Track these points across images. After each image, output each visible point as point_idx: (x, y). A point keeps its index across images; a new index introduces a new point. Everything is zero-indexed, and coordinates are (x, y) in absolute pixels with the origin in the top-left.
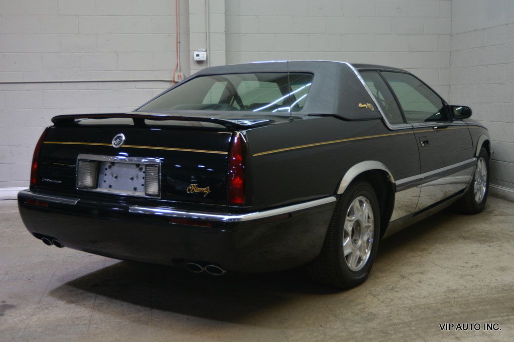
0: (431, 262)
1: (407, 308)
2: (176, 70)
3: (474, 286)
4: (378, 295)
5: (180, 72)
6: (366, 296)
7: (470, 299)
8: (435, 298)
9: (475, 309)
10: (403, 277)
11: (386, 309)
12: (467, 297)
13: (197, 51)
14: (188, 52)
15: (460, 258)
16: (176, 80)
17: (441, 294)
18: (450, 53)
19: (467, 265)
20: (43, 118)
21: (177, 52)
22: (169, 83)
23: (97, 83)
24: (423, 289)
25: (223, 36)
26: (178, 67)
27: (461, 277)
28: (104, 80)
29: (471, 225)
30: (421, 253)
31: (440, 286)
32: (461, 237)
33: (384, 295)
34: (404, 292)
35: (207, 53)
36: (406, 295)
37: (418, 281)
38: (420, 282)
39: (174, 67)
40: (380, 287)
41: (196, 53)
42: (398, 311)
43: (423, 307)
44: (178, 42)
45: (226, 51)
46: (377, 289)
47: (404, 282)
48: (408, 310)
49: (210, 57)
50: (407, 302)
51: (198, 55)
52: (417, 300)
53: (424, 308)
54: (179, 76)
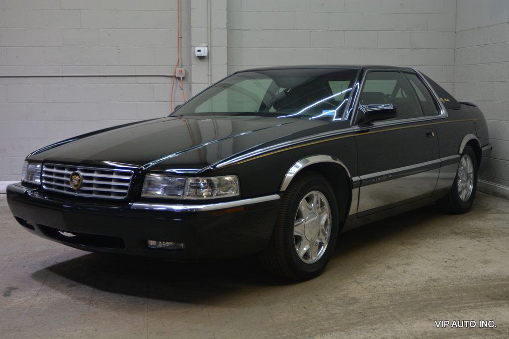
0: (419, 255)
1: (387, 294)
2: (178, 65)
3: (455, 276)
4: (363, 283)
5: (181, 67)
6: (351, 284)
7: (449, 287)
8: (416, 286)
9: (452, 296)
10: (389, 268)
11: (367, 295)
12: (446, 285)
13: (199, 47)
14: (190, 47)
15: (447, 252)
16: (177, 76)
17: (423, 283)
18: (455, 50)
19: (452, 258)
20: (44, 112)
21: (179, 47)
22: (170, 78)
23: (98, 77)
24: (406, 279)
25: (225, 32)
26: (179, 63)
27: (445, 269)
28: (105, 75)
29: (465, 222)
30: (411, 247)
31: (423, 276)
32: (452, 233)
33: (368, 283)
34: (388, 281)
35: (208, 49)
36: (389, 283)
37: (403, 271)
38: (404, 272)
39: (176, 63)
40: (365, 276)
41: (197, 49)
42: (379, 296)
43: (403, 293)
44: (180, 38)
45: (227, 47)
46: (363, 278)
47: (389, 272)
48: (389, 296)
49: (211, 52)
50: (389, 289)
51: (199, 51)
52: (399, 287)
53: (404, 295)
54: (181, 72)
